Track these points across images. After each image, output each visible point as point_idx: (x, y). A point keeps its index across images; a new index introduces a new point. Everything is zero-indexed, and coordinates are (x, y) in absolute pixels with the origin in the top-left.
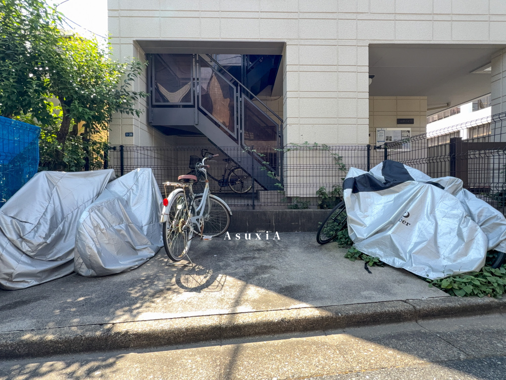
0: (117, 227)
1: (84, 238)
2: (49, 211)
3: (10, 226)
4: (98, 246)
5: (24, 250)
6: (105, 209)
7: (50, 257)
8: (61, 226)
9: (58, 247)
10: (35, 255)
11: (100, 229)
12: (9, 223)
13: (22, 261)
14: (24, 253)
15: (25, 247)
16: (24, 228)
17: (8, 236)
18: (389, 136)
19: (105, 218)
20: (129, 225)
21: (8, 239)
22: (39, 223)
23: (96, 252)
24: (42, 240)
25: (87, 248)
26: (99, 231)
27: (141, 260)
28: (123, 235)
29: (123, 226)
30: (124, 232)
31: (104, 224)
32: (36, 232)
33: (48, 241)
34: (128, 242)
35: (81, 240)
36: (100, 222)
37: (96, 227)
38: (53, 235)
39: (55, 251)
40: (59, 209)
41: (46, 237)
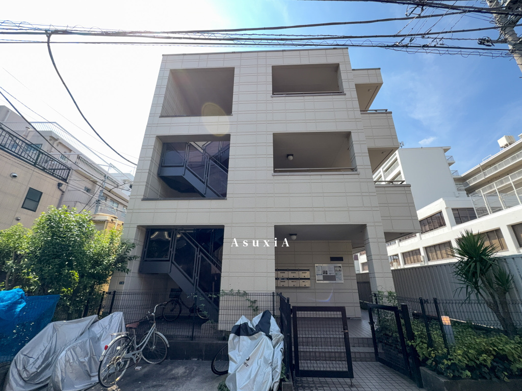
0: (82, 360)
1: (56, 370)
2: (47, 349)
3: (21, 361)
4: (64, 375)
5: (23, 377)
6: (78, 347)
7: (37, 381)
8: (50, 359)
9: (44, 374)
10: (28, 380)
11: (70, 363)
12: (22, 359)
13: (20, 385)
14: (23, 379)
15: (25, 375)
16: (28, 361)
17: (18, 368)
18: (325, 270)
19: (76, 354)
20: (93, 357)
21: (18, 370)
22: (38, 358)
23: (60, 379)
24: (35, 370)
25: (56, 377)
26: (68, 364)
27: (91, 384)
28: (85, 365)
29: (87, 359)
30: (86, 364)
31: (73, 359)
32: (34, 364)
33: (38, 371)
34: (87, 371)
35: (55, 371)
36: (71, 358)
37: (67, 361)
38: (43, 366)
39: (41, 376)
40: (54, 347)
41: (38, 369)
